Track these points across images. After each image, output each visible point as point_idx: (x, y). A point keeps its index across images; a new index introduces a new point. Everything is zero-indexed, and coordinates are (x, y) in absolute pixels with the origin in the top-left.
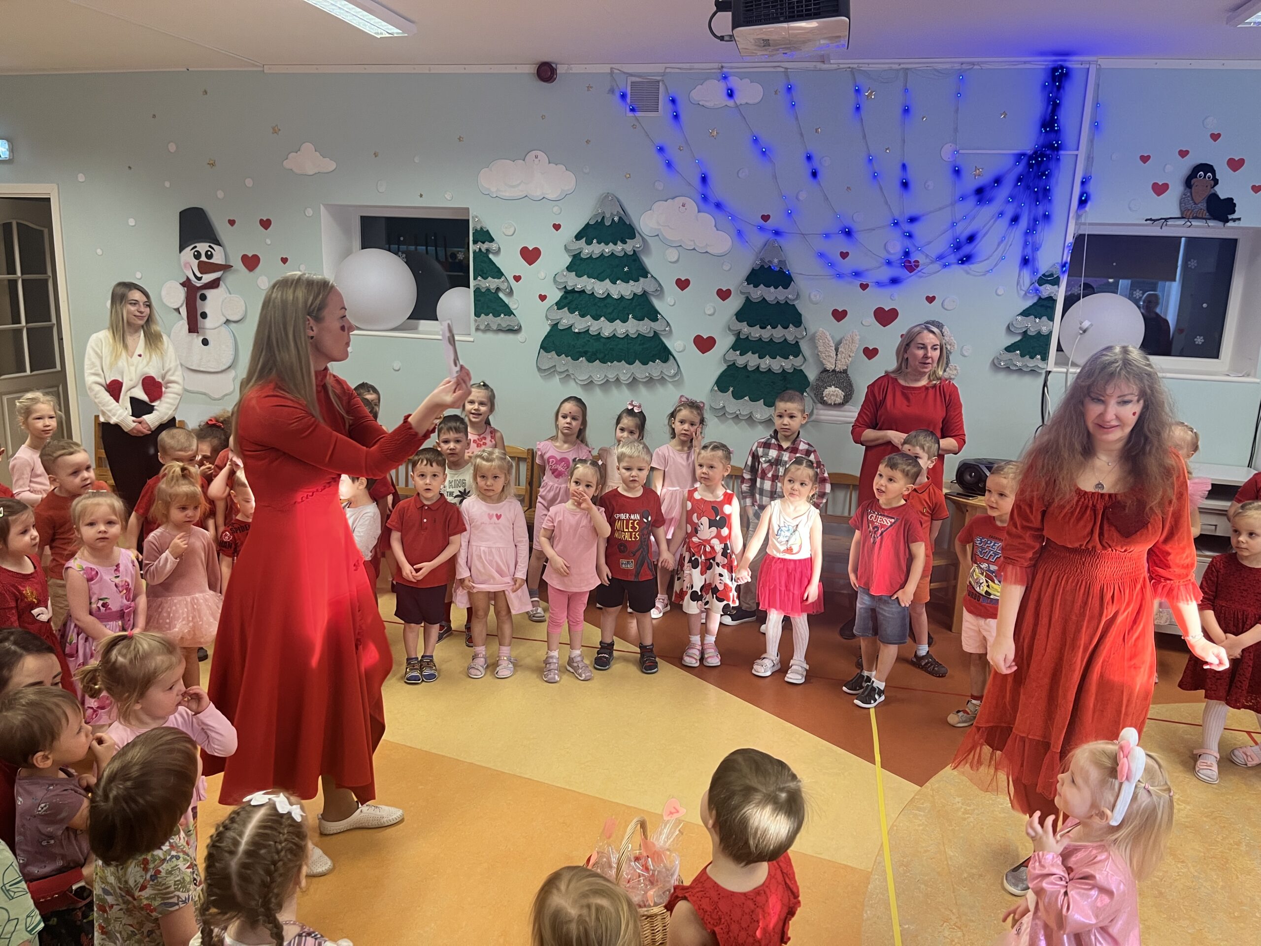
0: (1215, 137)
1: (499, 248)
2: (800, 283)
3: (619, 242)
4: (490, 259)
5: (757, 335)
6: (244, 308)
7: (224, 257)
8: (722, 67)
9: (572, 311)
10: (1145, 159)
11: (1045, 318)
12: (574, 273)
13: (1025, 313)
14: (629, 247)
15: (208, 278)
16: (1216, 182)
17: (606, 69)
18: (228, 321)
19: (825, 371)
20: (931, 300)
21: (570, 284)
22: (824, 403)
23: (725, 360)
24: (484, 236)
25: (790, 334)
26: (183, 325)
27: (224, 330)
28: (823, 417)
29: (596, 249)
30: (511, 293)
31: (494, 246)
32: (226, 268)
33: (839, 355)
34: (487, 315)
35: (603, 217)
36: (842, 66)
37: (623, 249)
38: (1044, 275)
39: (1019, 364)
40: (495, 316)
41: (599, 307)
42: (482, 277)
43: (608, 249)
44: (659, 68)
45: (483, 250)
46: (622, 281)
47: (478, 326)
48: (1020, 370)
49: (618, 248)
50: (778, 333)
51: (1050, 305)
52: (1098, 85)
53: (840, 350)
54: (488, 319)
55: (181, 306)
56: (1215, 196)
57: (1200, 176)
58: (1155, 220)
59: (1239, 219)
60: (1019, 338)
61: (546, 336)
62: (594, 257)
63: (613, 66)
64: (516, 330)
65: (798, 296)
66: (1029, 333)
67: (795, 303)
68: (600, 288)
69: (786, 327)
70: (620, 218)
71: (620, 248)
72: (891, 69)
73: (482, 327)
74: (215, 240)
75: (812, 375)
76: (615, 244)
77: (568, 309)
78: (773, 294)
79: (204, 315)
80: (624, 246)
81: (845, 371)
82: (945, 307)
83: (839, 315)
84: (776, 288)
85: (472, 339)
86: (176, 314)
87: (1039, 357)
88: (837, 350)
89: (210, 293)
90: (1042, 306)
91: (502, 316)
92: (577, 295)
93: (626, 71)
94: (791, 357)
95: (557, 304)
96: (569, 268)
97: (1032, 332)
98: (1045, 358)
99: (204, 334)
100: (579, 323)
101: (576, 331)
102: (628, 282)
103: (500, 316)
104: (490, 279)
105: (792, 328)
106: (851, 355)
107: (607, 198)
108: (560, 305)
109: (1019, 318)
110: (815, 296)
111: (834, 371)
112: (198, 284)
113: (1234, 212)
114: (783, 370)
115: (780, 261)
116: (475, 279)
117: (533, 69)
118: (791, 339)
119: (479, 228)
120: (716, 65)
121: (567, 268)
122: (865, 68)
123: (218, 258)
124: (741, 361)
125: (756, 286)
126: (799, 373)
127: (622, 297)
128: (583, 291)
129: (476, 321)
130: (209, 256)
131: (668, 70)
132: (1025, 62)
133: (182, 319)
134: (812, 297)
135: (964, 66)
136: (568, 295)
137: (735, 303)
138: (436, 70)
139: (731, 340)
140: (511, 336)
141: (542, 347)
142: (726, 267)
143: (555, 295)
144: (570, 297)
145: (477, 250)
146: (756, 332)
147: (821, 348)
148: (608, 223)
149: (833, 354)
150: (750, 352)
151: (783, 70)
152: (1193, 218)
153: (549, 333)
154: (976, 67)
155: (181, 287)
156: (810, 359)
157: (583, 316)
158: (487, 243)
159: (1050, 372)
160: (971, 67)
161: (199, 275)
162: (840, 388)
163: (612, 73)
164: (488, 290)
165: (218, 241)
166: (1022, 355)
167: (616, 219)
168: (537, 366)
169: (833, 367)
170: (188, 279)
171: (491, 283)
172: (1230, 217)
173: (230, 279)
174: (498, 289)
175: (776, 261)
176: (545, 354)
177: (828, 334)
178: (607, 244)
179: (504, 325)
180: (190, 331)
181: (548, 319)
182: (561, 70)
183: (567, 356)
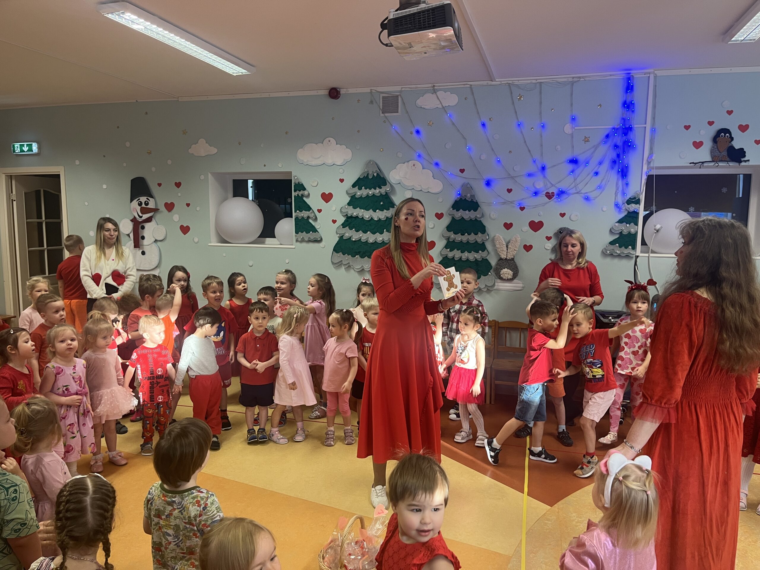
0: (730, 112)
1: (309, 194)
2: (484, 208)
3: (377, 188)
4: (304, 200)
5: (460, 239)
6: (165, 233)
7: (154, 204)
8: (434, 86)
9: (351, 229)
10: (687, 127)
11: (632, 224)
12: (352, 206)
13: (620, 221)
14: (383, 190)
15: (145, 216)
16: (732, 139)
17: (368, 90)
18: (156, 241)
19: (501, 259)
20: (563, 215)
21: (349, 213)
22: (501, 279)
23: (441, 255)
24: (300, 187)
25: (480, 238)
26: (131, 243)
27: (154, 245)
28: (501, 287)
29: (364, 192)
30: (316, 219)
31: (306, 193)
32: (156, 210)
33: (509, 250)
34: (302, 232)
35: (368, 174)
36: (503, 82)
37: (380, 192)
38: (630, 198)
39: (618, 252)
40: (307, 233)
41: (366, 225)
42: (299, 211)
43: (371, 192)
44: (398, 88)
45: (300, 195)
46: (380, 210)
47: (297, 239)
48: (619, 256)
49: (377, 191)
50: (472, 238)
51: (635, 216)
52: (655, 86)
53: (509, 246)
54: (303, 235)
55: (131, 233)
56: (732, 147)
57: (722, 136)
58: (696, 163)
59: (748, 160)
60: (617, 236)
61: (336, 244)
62: (363, 197)
63: (372, 88)
64: (319, 241)
65: (483, 216)
66: (623, 233)
67: (481, 219)
68: (367, 215)
69: (476, 234)
70: (378, 174)
71: (378, 191)
72: (531, 83)
73: (300, 240)
74: (150, 195)
75: (493, 262)
76: (375, 189)
77: (349, 228)
78: (467, 215)
79: (143, 238)
80: (381, 190)
81: (513, 259)
82: (572, 219)
83: (508, 226)
84: (469, 211)
85: (294, 247)
86: (127, 237)
87: (630, 247)
88: (507, 246)
89: (147, 225)
90: (630, 217)
91: (311, 233)
92: (354, 219)
93: (380, 91)
94: (480, 252)
95: (342, 225)
96: (349, 204)
97: (625, 232)
98: (634, 248)
99: (143, 248)
100: (355, 235)
101: (354, 240)
102: (383, 211)
103: (310, 233)
104: (304, 211)
105: (480, 234)
106: (516, 249)
107: (370, 163)
108: (344, 225)
109: (617, 224)
110: (493, 215)
111: (506, 259)
112: (140, 220)
113: (745, 156)
114: (476, 259)
115: (471, 195)
116: (295, 212)
117: (326, 92)
118: (479, 241)
119: (297, 182)
120: (430, 85)
121: (348, 204)
122: (516, 83)
123: (151, 205)
124: (450, 255)
125: (457, 211)
126: (485, 262)
127: (380, 220)
128: (357, 217)
129: (296, 236)
130: (147, 204)
131: (403, 89)
132: (611, 75)
133: (131, 240)
134: (491, 216)
135: (575, 80)
136: (348, 220)
137: (446, 221)
138: (273, 95)
139: (444, 242)
140: (316, 245)
141: (334, 250)
142: (440, 200)
143: (341, 220)
144: (350, 220)
145: (296, 195)
146: (459, 238)
147: (498, 246)
148: (370, 177)
149: (505, 249)
150: (456, 249)
151: (469, 86)
152: (719, 161)
153: (338, 242)
154: (581, 79)
155: (130, 222)
156: (492, 253)
157: (357, 231)
158: (302, 191)
159: (638, 256)
160: (578, 79)
161: (141, 215)
162: (510, 270)
163: (371, 92)
164: (303, 218)
165: (152, 195)
166: (620, 247)
167: (375, 174)
168: (332, 261)
169: (505, 257)
170: (135, 217)
171: (304, 214)
172: (742, 159)
173: (158, 216)
174: (308, 217)
175: (469, 195)
176: (336, 254)
177: (501, 237)
178: (370, 189)
179: (312, 238)
180: (135, 247)
181: (337, 233)
182: (342, 92)
183: (348, 255)
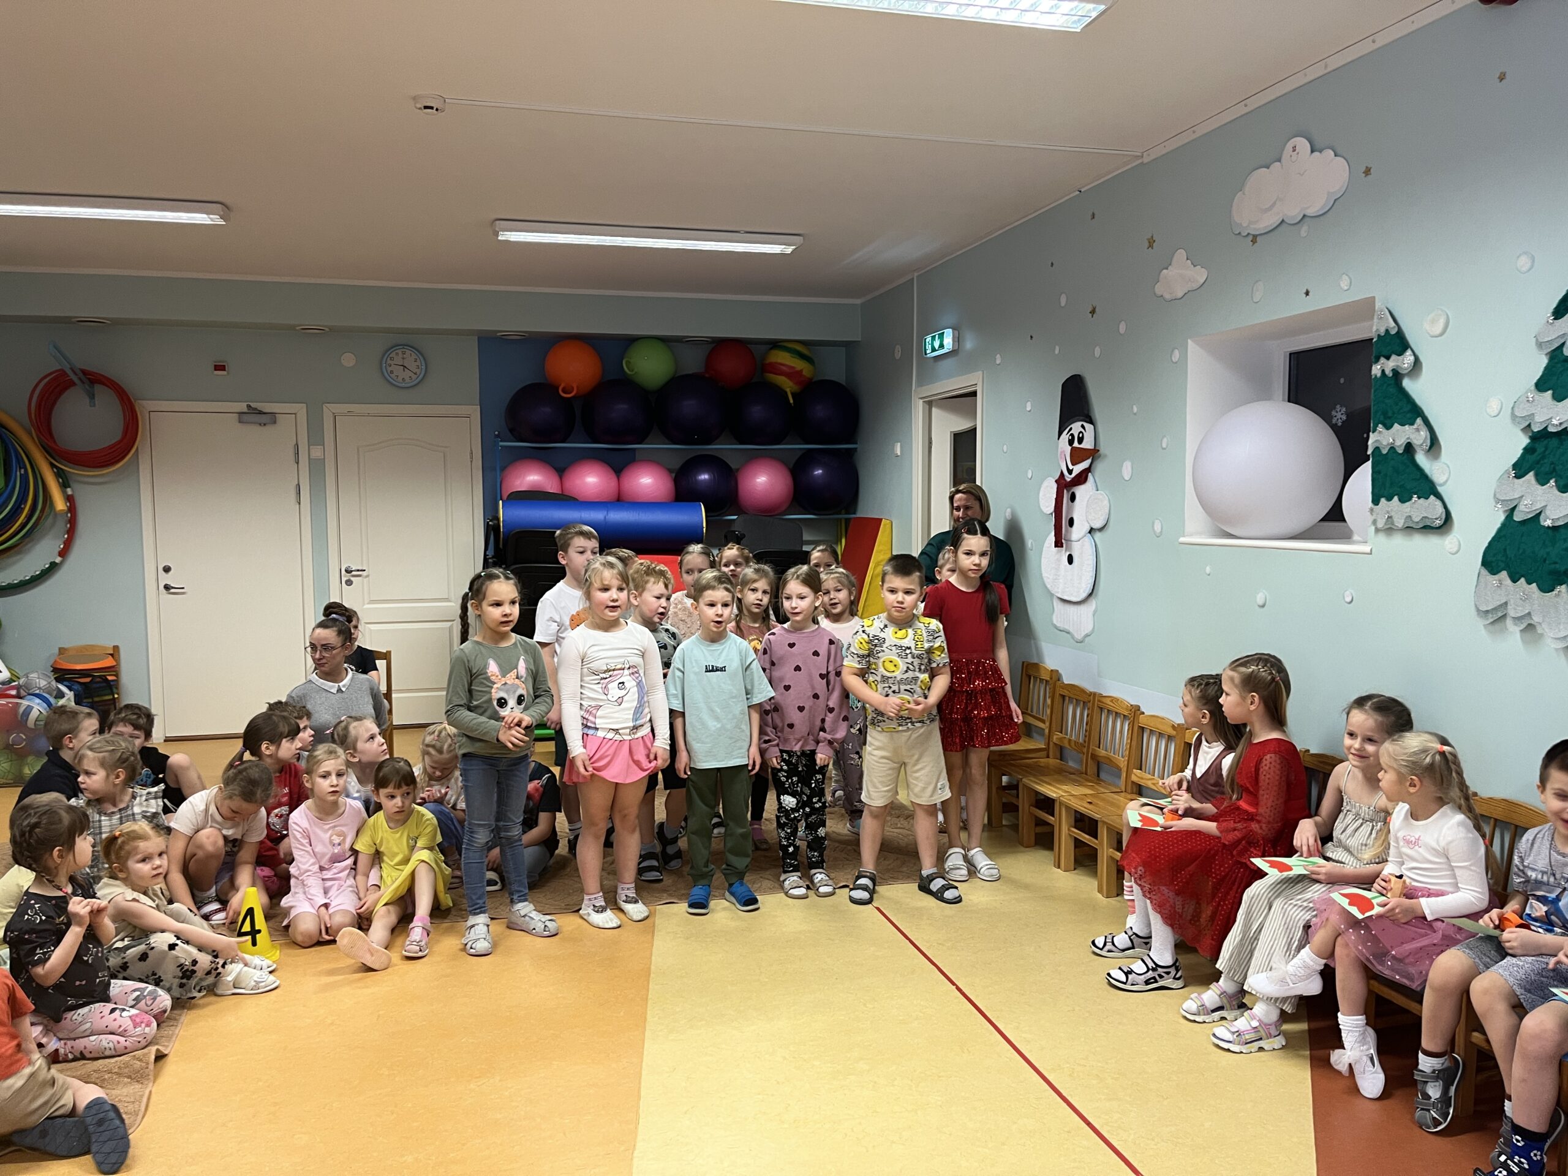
1: (1419, 362)
4: (1402, 389)
6: (1107, 511)
7: (1093, 439)
9: (1542, 480)
12: (1550, 393)
15: (1077, 469)
18: (1091, 530)
21: (1541, 418)
26: (1052, 538)
27: (1089, 540)
30: (1435, 449)
31: (1408, 361)
32: (1095, 453)
34: (1390, 498)
40: (1402, 501)
45: (1389, 373)
47: (1376, 522)
54: (1393, 508)
55: (1053, 510)
61: (1493, 539)
64: (1441, 527)
73: (1383, 526)
74: (1087, 416)
77: (1537, 476)
79: (1071, 522)
85: (1367, 549)
89: (1080, 491)
91: (1417, 498)
92: (1554, 442)
95: (1515, 465)
96: (1541, 385)
99: (1068, 548)
100: (1557, 506)
101: (1548, 523)
103: (1410, 499)
104: (1397, 427)
108: (1520, 468)
112: (1069, 479)
116: (1374, 430)
119: (1385, 330)
121: (1537, 384)
123: (1088, 441)
128: (1565, 432)
129: (1373, 512)
130: (1081, 440)
136: (1535, 445)
140: (1433, 542)
141: (1486, 560)
143: (1514, 447)
144: (1540, 448)
145: (1382, 374)
153: (1498, 532)
155: (1055, 485)
157: (1564, 488)
158: (1394, 357)
161: (1071, 467)
164: (1395, 449)
165: (1090, 417)
168: (1476, 606)
170: (1062, 473)
171: (1401, 434)
173: (1098, 469)
174: (1409, 448)
176: (1489, 575)
179: (1419, 517)
180: (1057, 545)
181: (1497, 501)
183: (1529, 583)
